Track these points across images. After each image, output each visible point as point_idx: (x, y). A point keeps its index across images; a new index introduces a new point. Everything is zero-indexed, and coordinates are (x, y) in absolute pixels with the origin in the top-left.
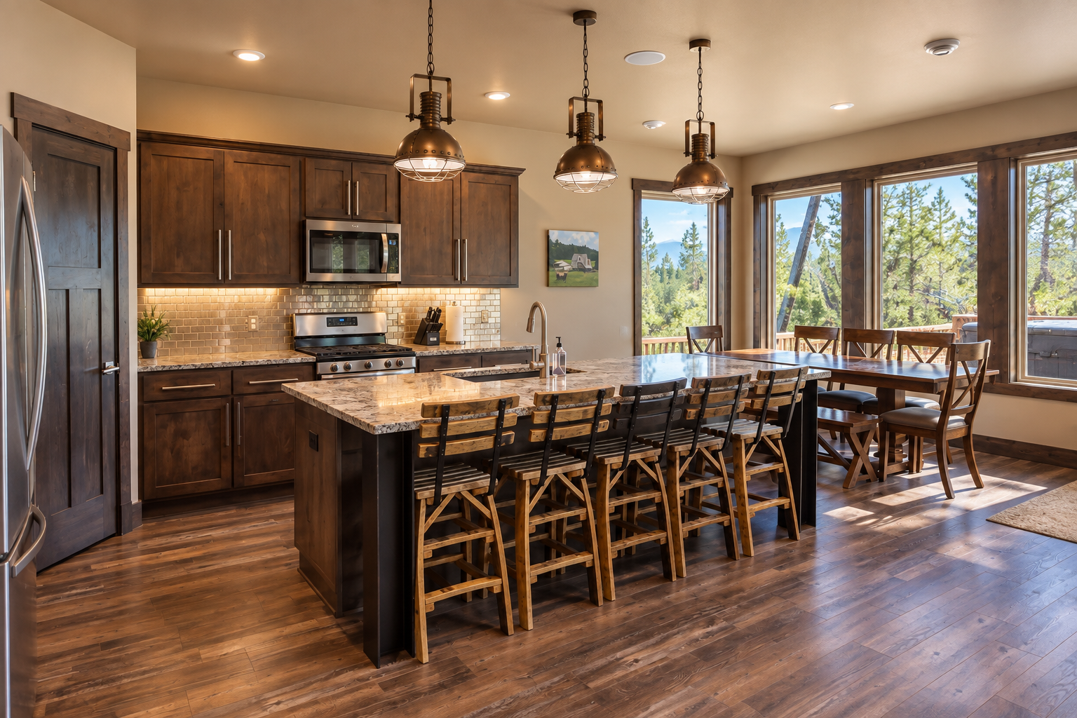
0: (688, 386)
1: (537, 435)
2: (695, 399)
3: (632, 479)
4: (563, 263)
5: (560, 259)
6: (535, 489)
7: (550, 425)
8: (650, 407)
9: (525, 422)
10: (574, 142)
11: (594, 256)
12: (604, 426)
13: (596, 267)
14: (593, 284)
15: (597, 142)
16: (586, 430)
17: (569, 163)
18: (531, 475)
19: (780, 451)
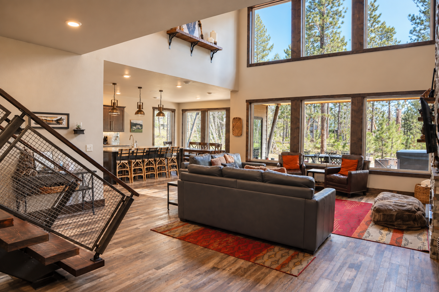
0: (158, 149)
1: (135, 154)
2: (159, 151)
3: (149, 163)
4: (134, 127)
5: (134, 126)
6: (134, 163)
7: (137, 153)
8: (152, 151)
9: (133, 152)
10: (138, 109)
11: (141, 125)
12: (145, 154)
13: (142, 128)
14: (142, 132)
15: (142, 109)
16: (142, 154)
17: (137, 113)
18: (133, 161)
19: (176, 161)
